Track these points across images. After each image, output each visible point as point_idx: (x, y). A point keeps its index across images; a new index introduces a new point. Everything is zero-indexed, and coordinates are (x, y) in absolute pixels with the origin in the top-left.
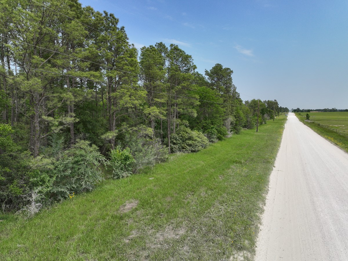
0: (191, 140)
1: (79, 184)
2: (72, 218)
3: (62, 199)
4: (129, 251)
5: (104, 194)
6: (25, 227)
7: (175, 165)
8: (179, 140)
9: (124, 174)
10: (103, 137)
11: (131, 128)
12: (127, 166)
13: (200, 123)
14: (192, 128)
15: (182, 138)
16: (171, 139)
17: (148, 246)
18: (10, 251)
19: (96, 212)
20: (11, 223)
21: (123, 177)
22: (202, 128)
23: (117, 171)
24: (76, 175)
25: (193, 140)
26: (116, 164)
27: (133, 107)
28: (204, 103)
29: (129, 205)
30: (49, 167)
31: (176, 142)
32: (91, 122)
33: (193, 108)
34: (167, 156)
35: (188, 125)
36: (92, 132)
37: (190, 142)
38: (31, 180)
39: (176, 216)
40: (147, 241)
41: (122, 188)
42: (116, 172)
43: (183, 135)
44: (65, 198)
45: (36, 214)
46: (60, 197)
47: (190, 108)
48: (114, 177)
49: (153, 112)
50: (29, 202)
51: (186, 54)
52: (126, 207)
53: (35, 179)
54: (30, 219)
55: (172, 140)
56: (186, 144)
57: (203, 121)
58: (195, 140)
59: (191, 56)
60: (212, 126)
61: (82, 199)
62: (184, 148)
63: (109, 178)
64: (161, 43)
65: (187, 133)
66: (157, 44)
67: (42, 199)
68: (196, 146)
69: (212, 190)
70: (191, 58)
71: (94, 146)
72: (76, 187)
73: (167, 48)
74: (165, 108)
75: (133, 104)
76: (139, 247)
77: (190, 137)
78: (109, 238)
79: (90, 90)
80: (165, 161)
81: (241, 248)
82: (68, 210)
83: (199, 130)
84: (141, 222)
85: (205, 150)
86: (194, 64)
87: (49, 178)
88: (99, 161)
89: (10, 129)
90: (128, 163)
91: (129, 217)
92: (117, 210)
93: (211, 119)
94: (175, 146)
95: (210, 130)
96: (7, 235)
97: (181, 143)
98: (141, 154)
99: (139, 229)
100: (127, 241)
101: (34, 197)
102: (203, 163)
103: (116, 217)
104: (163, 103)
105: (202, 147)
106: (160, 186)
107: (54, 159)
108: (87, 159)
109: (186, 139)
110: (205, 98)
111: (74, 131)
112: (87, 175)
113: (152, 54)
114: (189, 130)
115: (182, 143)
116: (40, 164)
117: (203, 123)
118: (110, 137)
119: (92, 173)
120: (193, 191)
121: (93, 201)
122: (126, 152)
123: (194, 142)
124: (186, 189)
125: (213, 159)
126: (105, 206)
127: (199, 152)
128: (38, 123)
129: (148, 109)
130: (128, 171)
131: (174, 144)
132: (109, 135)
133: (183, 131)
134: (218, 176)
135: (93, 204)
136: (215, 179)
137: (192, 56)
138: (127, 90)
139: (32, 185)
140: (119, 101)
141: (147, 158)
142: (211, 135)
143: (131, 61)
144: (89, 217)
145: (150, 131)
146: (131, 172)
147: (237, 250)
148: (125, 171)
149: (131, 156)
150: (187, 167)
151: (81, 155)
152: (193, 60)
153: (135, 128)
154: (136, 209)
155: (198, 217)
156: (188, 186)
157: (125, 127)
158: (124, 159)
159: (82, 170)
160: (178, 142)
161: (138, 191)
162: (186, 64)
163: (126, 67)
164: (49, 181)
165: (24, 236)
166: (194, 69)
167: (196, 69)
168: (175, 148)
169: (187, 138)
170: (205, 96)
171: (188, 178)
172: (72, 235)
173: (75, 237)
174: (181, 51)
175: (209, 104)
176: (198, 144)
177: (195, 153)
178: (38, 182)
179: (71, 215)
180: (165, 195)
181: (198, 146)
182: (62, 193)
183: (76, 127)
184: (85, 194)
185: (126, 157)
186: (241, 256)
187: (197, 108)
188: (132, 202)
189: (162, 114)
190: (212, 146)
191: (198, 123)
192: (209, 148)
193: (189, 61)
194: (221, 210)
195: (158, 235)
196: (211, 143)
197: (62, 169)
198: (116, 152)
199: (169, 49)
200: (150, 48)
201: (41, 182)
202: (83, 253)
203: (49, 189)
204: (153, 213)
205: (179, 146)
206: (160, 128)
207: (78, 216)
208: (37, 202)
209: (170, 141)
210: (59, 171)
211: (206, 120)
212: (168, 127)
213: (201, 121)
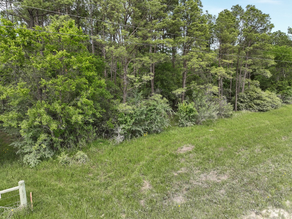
0: (259, 100)
1: (151, 127)
2: (142, 150)
3: (139, 136)
4: (175, 181)
5: (168, 136)
6: (112, 150)
7: (237, 121)
8: (247, 99)
9: (188, 124)
10: (174, 92)
11: (199, 86)
12: (191, 118)
13: (275, 83)
14: (263, 88)
15: (250, 97)
16: (238, 97)
17: (191, 181)
18: (102, 162)
19: (160, 149)
20: (105, 146)
21: (187, 126)
22: (277, 89)
23: (183, 120)
24: (149, 120)
25: (261, 100)
26: (182, 115)
27: (199, 67)
28: (282, 63)
29: (185, 149)
30: (130, 112)
31: (243, 101)
32: (166, 80)
33: (265, 68)
34: (231, 112)
35: (258, 85)
36: (168, 88)
37: (258, 102)
38: (119, 119)
39: (223, 164)
40: (192, 178)
41: (183, 134)
42: (181, 122)
43: (251, 95)
44: (141, 135)
45: (121, 143)
46: (137, 134)
47: (262, 68)
48: (179, 125)
49: (219, 72)
50: (117, 135)
51: (263, 13)
52: (183, 149)
53: (121, 119)
54: (117, 145)
55: (240, 98)
56: (254, 104)
57: (279, 81)
58: (264, 100)
59: (268, 15)
60: (288, 87)
61: (152, 138)
62: (251, 107)
63: (176, 125)
64: (238, 5)
65: (256, 92)
66: (233, 7)
67: (125, 133)
68: (265, 105)
69: (269, 148)
70: (269, 17)
71: (165, 99)
72: (148, 128)
73: (243, 10)
74: (233, 69)
75: (200, 65)
76: (184, 181)
77: (259, 96)
78: (163, 169)
79: (163, 54)
80: (229, 117)
81: (279, 205)
82: (141, 144)
83: (272, 90)
84: (191, 163)
85: (275, 110)
86: (271, 23)
87: (130, 119)
88: (167, 111)
89: (104, 83)
90: (191, 115)
91: (182, 157)
92: (176, 150)
93: (288, 80)
94: (242, 104)
95: (285, 91)
96: (102, 152)
97: (248, 102)
98: (204, 109)
99: (188, 167)
100: (176, 174)
101: (120, 131)
102: (268, 123)
103: (173, 155)
104: (231, 64)
105: (272, 107)
106: (217, 137)
107: (135, 106)
108: (157, 109)
109: (254, 99)
110: (284, 58)
111: (154, 87)
112: (156, 121)
113: (224, 17)
114: (259, 90)
115: (250, 102)
116: (124, 109)
117: (278, 83)
118: (179, 93)
119: (160, 119)
120: (248, 146)
121: (159, 141)
122: (191, 106)
123: (263, 102)
124: (241, 144)
125: (281, 120)
126: (167, 146)
127: (267, 112)
128: (126, 80)
129: (215, 69)
130: (192, 121)
131: (242, 102)
132: (178, 91)
133: (253, 90)
134: (280, 137)
135: (158, 142)
136: (276, 138)
137: (270, 15)
138: (195, 53)
139: (120, 123)
140: (187, 62)
141: (209, 112)
142: (286, 96)
143: (201, 27)
144: (153, 152)
145: (215, 89)
146: (194, 123)
147: (273, 206)
148: (189, 121)
149: (195, 109)
150: (249, 124)
151: (154, 105)
152: (270, 19)
153: (202, 86)
154: (190, 152)
155: (244, 169)
156: (244, 141)
157: (193, 84)
158: (189, 112)
159: (153, 117)
160: (245, 101)
161: (196, 139)
162: (262, 24)
163: (196, 32)
164: (130, 121)
165: (111, 155)
166: (271, 28)
167: (273, 28)
168: (241, 106)
169: (255, 97)
170: (284, 56)
171: (247, 135)
172: (139, 161)
173: (141, 163)
174: (257, 11)
175: (287, 64)
176: (267, 104)
177: (263, 112)
178: (123, 121)
179: (142, 148)
180: (218, 146)
181: (267, 105)
182: (139, 131)
183: (156, 84)
184: (155, 135)
185: (190, 110)
186: (276, 213)
187: (273, 68)
188: (188, 146)
189: (229, 74)
190: (286, 107)
191: (272, 84)
192: (280, 109)
193: (266, 20)
194: (270, 167)
195: (202, 175)
196: (285, 104)
197: (139, 114)
198: (182, 106)
199: (245, 10)
200: (224, 12)
201: (125, 121)
202: (143, 174)
203: (129, 127)
204: (204, 158)
205: (246, 104)
206: (229, 87)
207: (146, 149)
208: (121, 135)
209: (237, 99)
210: (137, 115)
211: (282, 81)
212: (237, 86)
213: (276, 82)
